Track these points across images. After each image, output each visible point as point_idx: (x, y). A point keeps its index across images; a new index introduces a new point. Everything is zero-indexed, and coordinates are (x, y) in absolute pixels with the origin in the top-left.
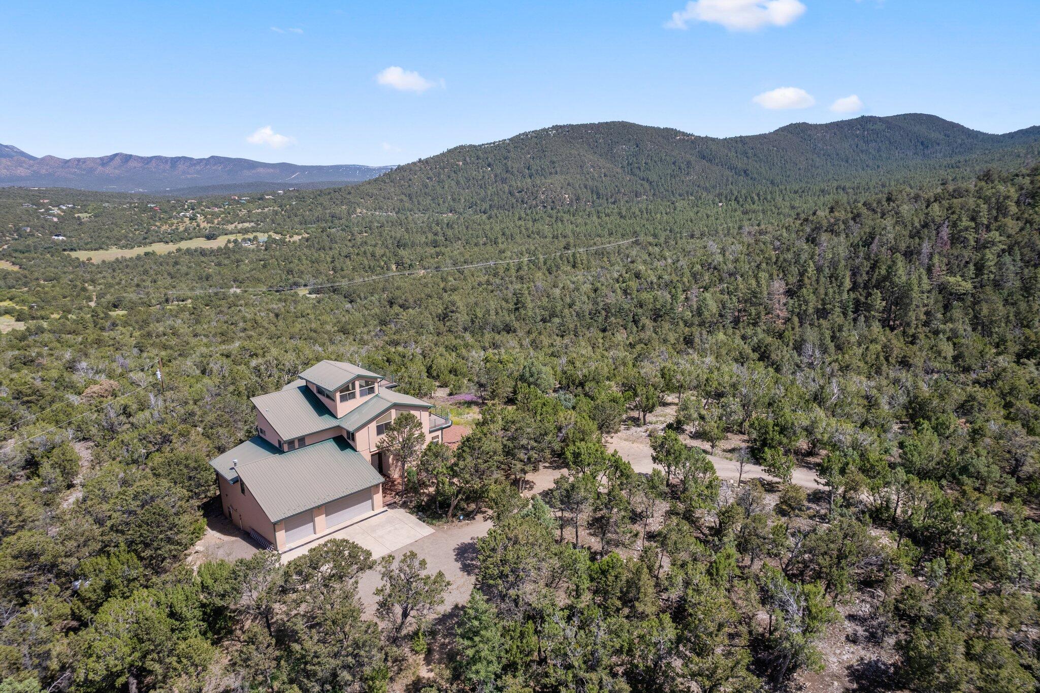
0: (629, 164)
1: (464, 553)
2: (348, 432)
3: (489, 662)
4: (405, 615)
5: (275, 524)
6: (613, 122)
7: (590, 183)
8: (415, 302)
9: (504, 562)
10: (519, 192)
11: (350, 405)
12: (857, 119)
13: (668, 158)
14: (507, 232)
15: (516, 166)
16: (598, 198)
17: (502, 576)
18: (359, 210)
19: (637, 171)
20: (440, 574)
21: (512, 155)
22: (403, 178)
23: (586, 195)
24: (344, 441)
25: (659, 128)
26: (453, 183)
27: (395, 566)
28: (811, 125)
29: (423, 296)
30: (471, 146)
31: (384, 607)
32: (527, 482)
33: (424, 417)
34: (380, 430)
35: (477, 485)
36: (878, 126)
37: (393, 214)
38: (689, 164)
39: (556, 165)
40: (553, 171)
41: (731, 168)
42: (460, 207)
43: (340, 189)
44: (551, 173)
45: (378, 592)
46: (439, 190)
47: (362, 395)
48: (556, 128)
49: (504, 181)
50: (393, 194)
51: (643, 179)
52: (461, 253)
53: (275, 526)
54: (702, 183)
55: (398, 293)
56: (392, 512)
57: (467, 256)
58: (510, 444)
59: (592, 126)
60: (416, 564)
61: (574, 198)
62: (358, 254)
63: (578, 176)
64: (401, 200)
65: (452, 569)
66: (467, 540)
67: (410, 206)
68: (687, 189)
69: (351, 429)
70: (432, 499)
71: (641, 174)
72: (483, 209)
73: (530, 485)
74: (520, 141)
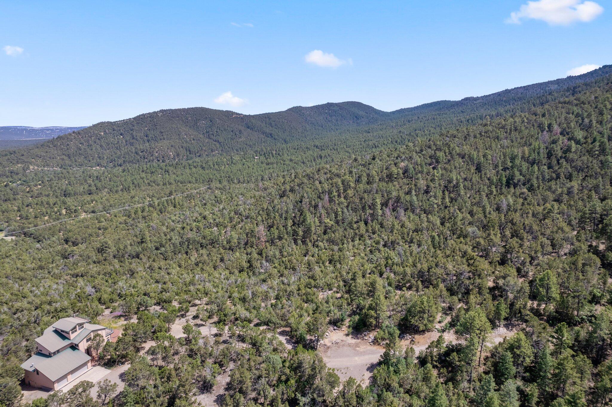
0: (207, 132)
1: (122, 376)
2: (76, 345)
3: (131, 403)
4: (106, 397)
5: (54, 382)
6: (196, 108)
7: (185, 145)
8: (82, 239)
9: (133, 376)
10: (142, 152)
11: (76, 334)
12: (325, 104)
13: (229, 128)
14: (136, 182)
15: (139, 135)
16: (190, 154)
17: (133, 379)
18: (31, 167)
19: (212, 137)
20: (115, 383)
21: (136, 128)
22: (62, 144)
23: (182, 152)
24: (74, 347)
25: (223, 111)
26: (98, 147)
27: (102, 384)
28: (303, 108)
29: (87, 235)
30: (108, 122)
31: (99, 396)
32: (143, 347)
33: (103, 333)
34: (87, 341)
35: (124, 352)
36: (336, 108)
37: (58, 169)
38: (240, 132)
39: (164, 134)
40: (162, 137)
41: (263, 133)
42: (104, 163)
43: (15, 152)
44: (161, 139)
45: (98, 392)
46: (89, 152)
47: (79, 329)
48: (162, 111)
49: (132, 144)
50: (56, 156)
51: (216, 141)
52: (107, 200)
53: (54, 383)
54: (248, 142)
55: (70, 234)
56: (95, 368)
57: (112, 202)
58: (135, 338)
59: (184, 110)
60: (108, 382)
61: (176, 155)
62: (37, 204)
63: (177, 141)
64: (63, 159)
65: (119, 381)
66: (123, 372)
67: (70, 163)
68: (240, 146)
69: (77, 343)
70: (109, 360)
71: (214, 138)
72: (119, 163)
73: (143, 348)
74: (141, 119)
